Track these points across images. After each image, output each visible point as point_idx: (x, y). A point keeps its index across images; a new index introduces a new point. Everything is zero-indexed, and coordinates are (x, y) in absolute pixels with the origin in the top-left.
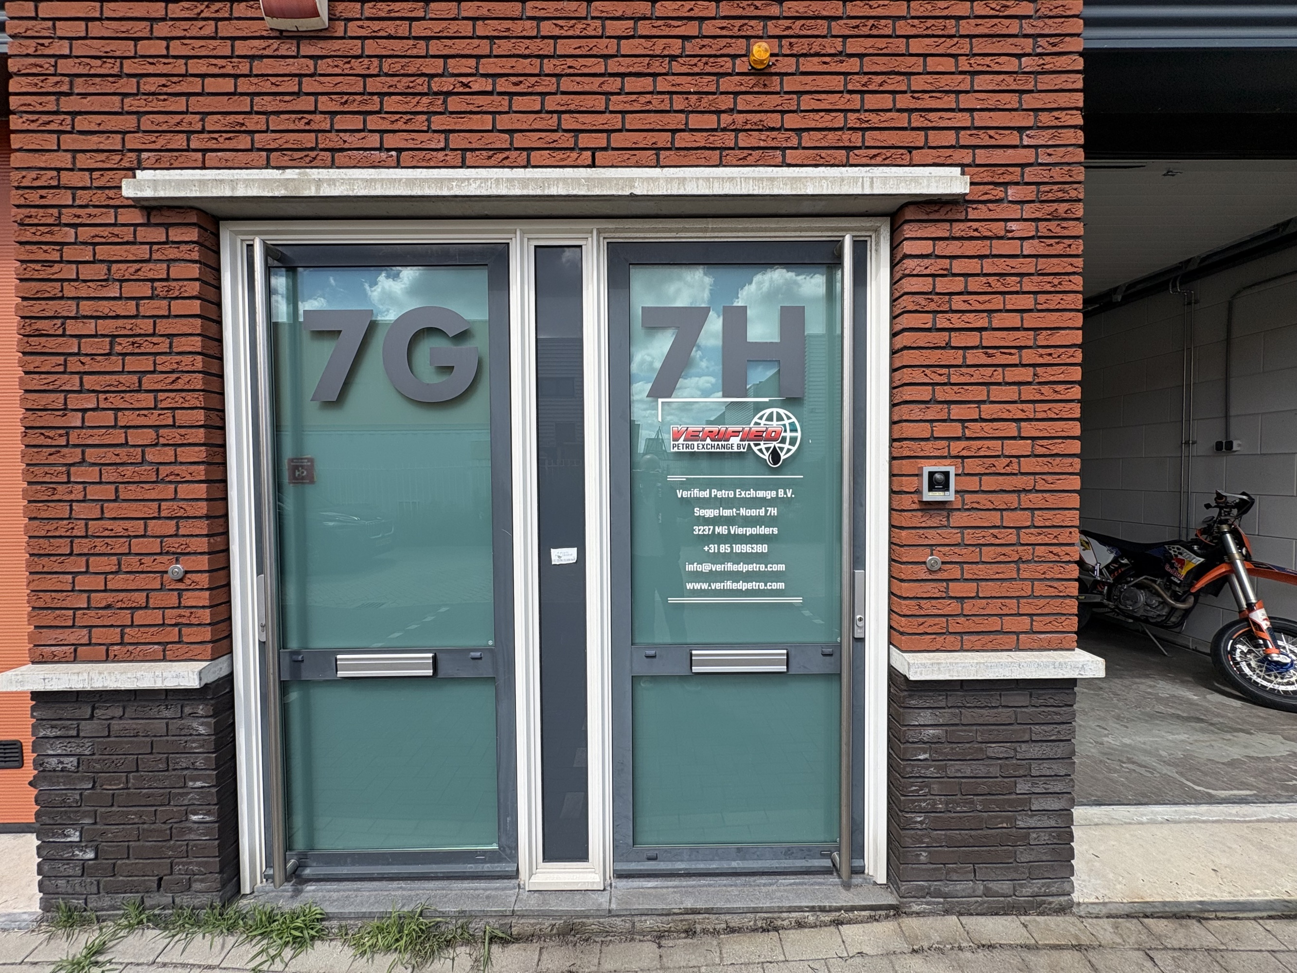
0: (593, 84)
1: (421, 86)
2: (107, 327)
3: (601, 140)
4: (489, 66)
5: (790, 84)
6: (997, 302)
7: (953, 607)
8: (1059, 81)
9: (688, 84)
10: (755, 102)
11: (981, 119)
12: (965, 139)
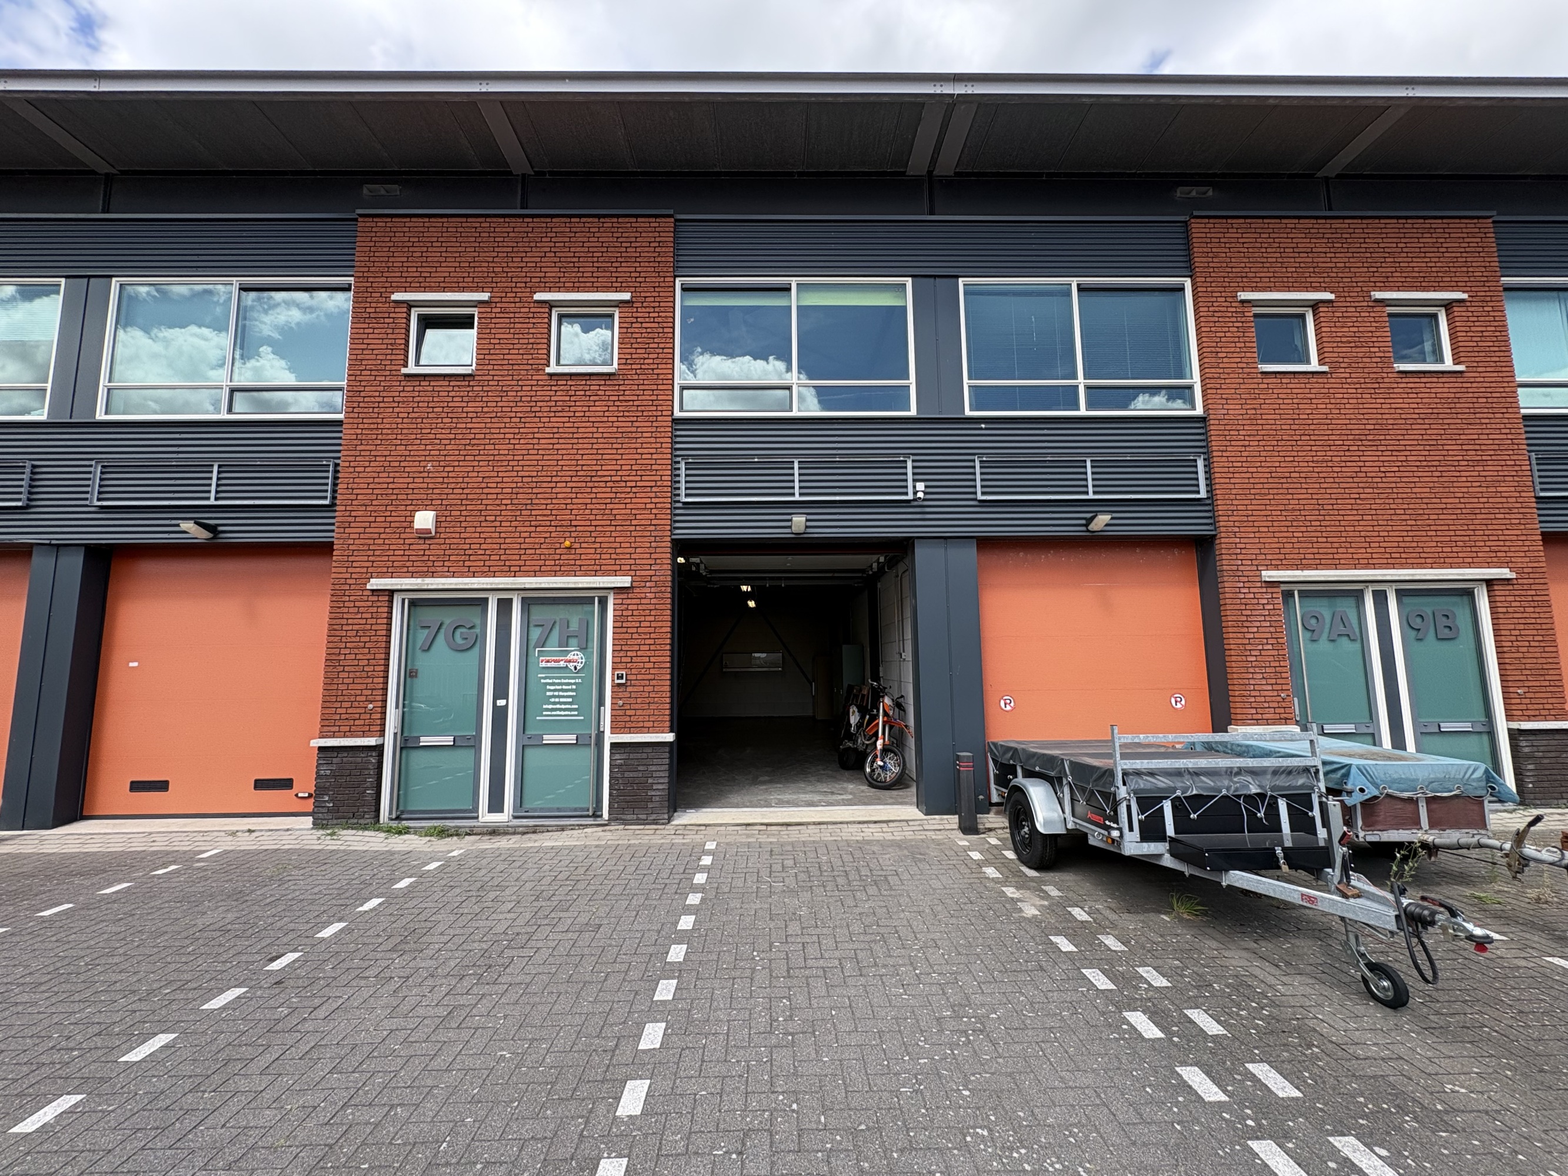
1: (462, 552)
2: (356, 627)
3: (517, 569)
4: (484, 546)
6: (643, 619)
7: (628, 719)
8: (663, 550)
9: (546, 551)
10: (566, 557)
11: (638, 562)
12: (633, 567)
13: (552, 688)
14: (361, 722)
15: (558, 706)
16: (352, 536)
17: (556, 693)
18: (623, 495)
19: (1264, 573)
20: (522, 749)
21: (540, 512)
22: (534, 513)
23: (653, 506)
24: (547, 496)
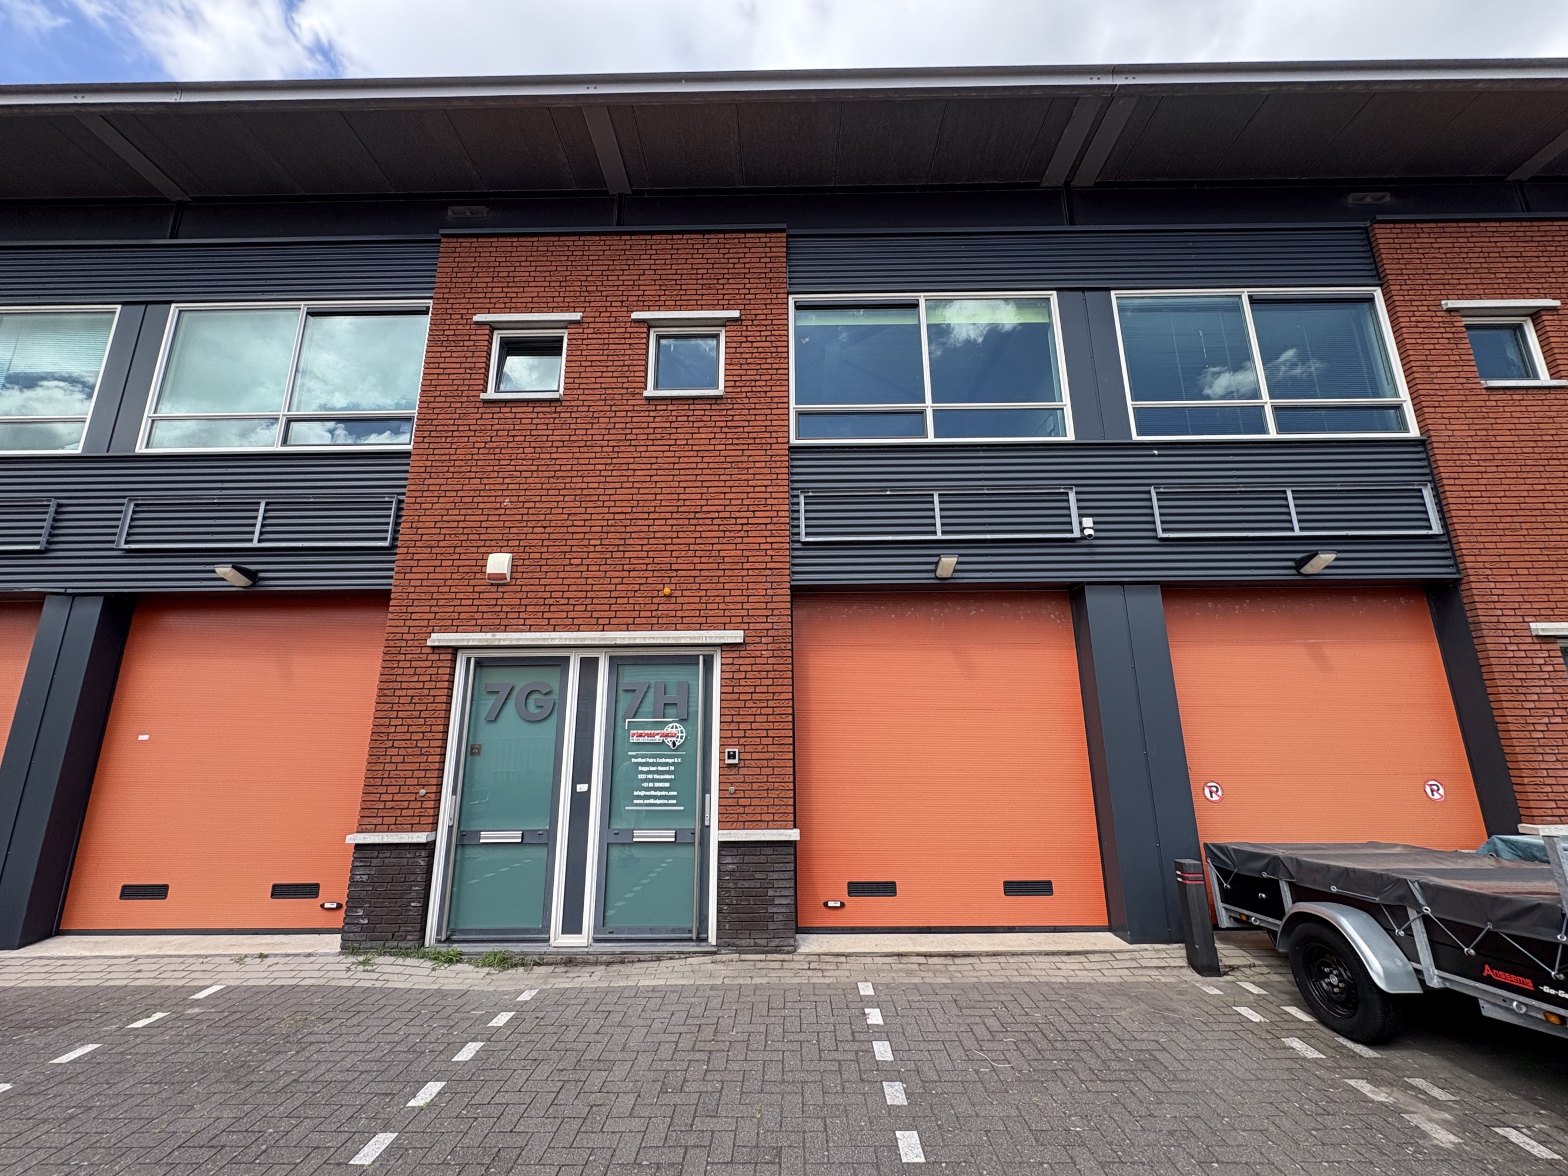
0: (606, 601)
1: (541, 602)
2: (411, 692)
3: (607, 621)
4: (566, 595)
5: (679, 600)
6: (758, 682)
7: (741, 810)
8: (781, 598)
9: (641, 600)
10: (665, 607)
11: (751, 613)
12: (745, 619)
13: (645, 769)
14: (411, 812)
15: (653, 793)
16: (413, 583)
17: (650, 776)
18: (732, 534)
19: (1533, 625)
20: (606, 848)
21: (635, 554)
22: (627, 555)
23: (768, 546)
24: (643, 535)
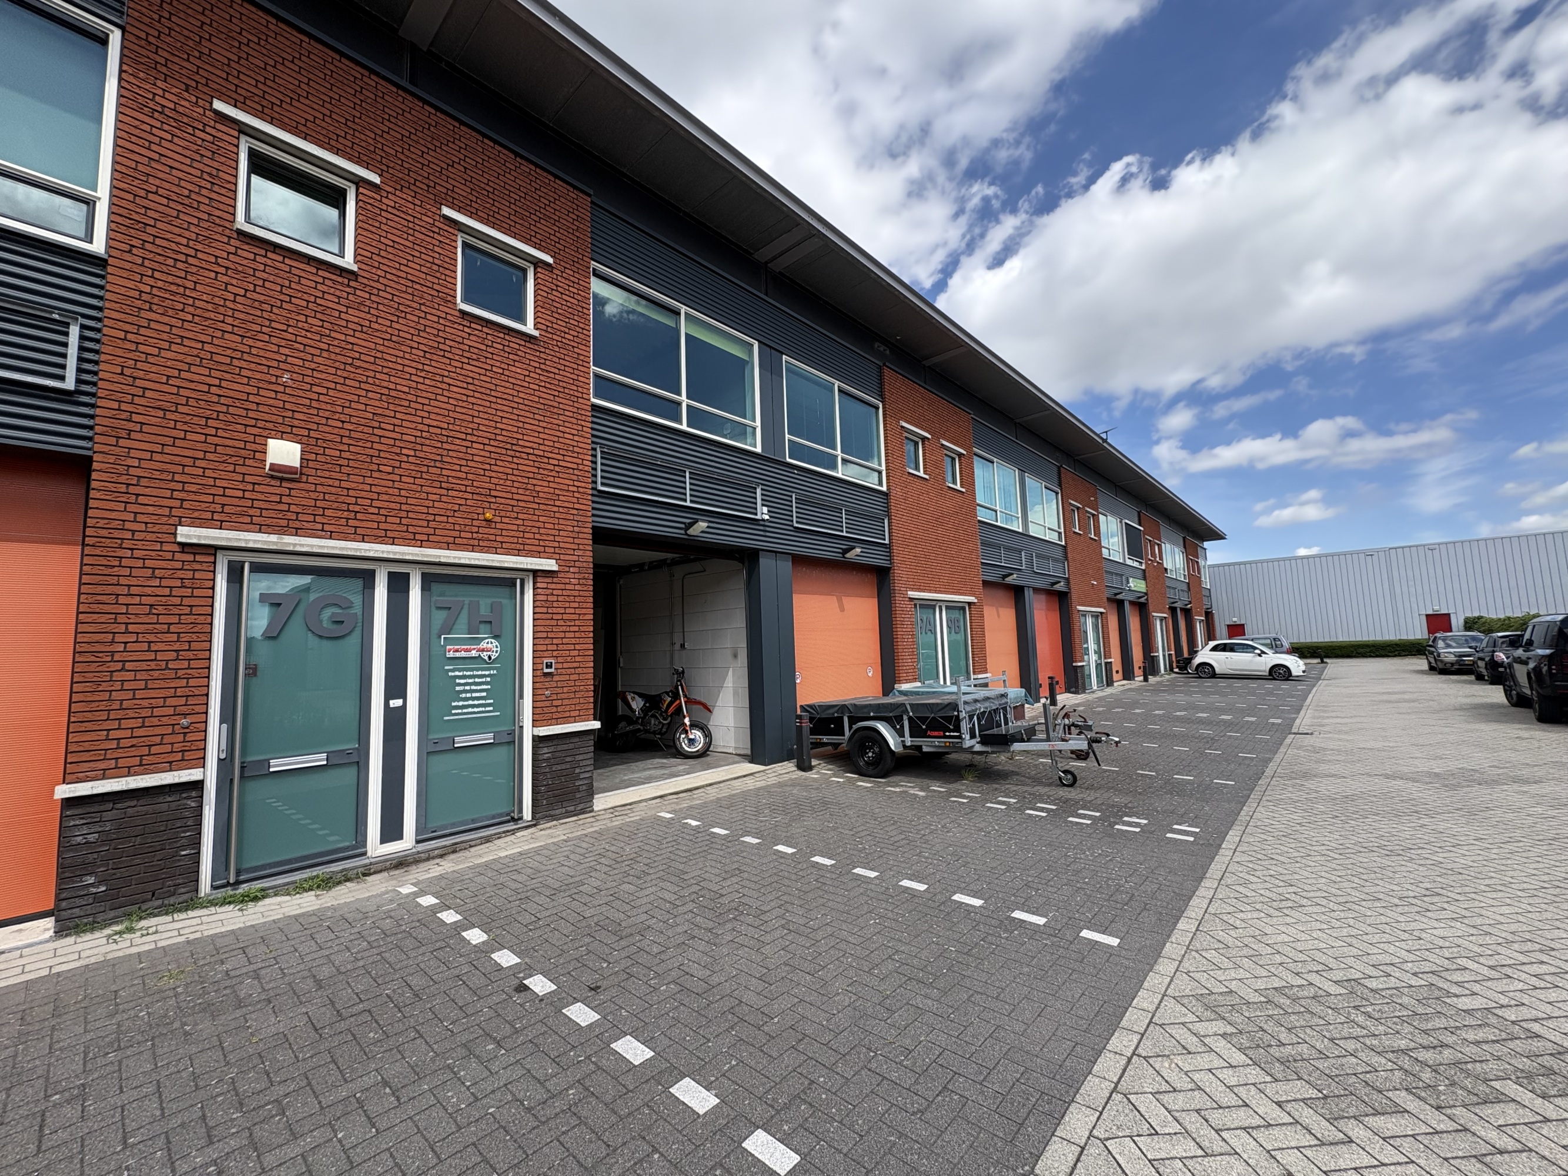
0: (422, 516)
1: (344, 507)
2: (148, 600)
3: (425, 538)
4: (377, 504)
5: (498, 526)
6: (567, 605)
7: (555, 709)
8: (585, 536)
9: (460, 521)
10: (486, 531)
11: (562, 545)
12: (557, 550)
13: (462, 681)
15: (471, 702)
16: (136, 454)
17: (467, 688)
19: (909, 593)
20: (426, 758)
22: (445, 472)
23: (575, 489)
24: (461, 455)
